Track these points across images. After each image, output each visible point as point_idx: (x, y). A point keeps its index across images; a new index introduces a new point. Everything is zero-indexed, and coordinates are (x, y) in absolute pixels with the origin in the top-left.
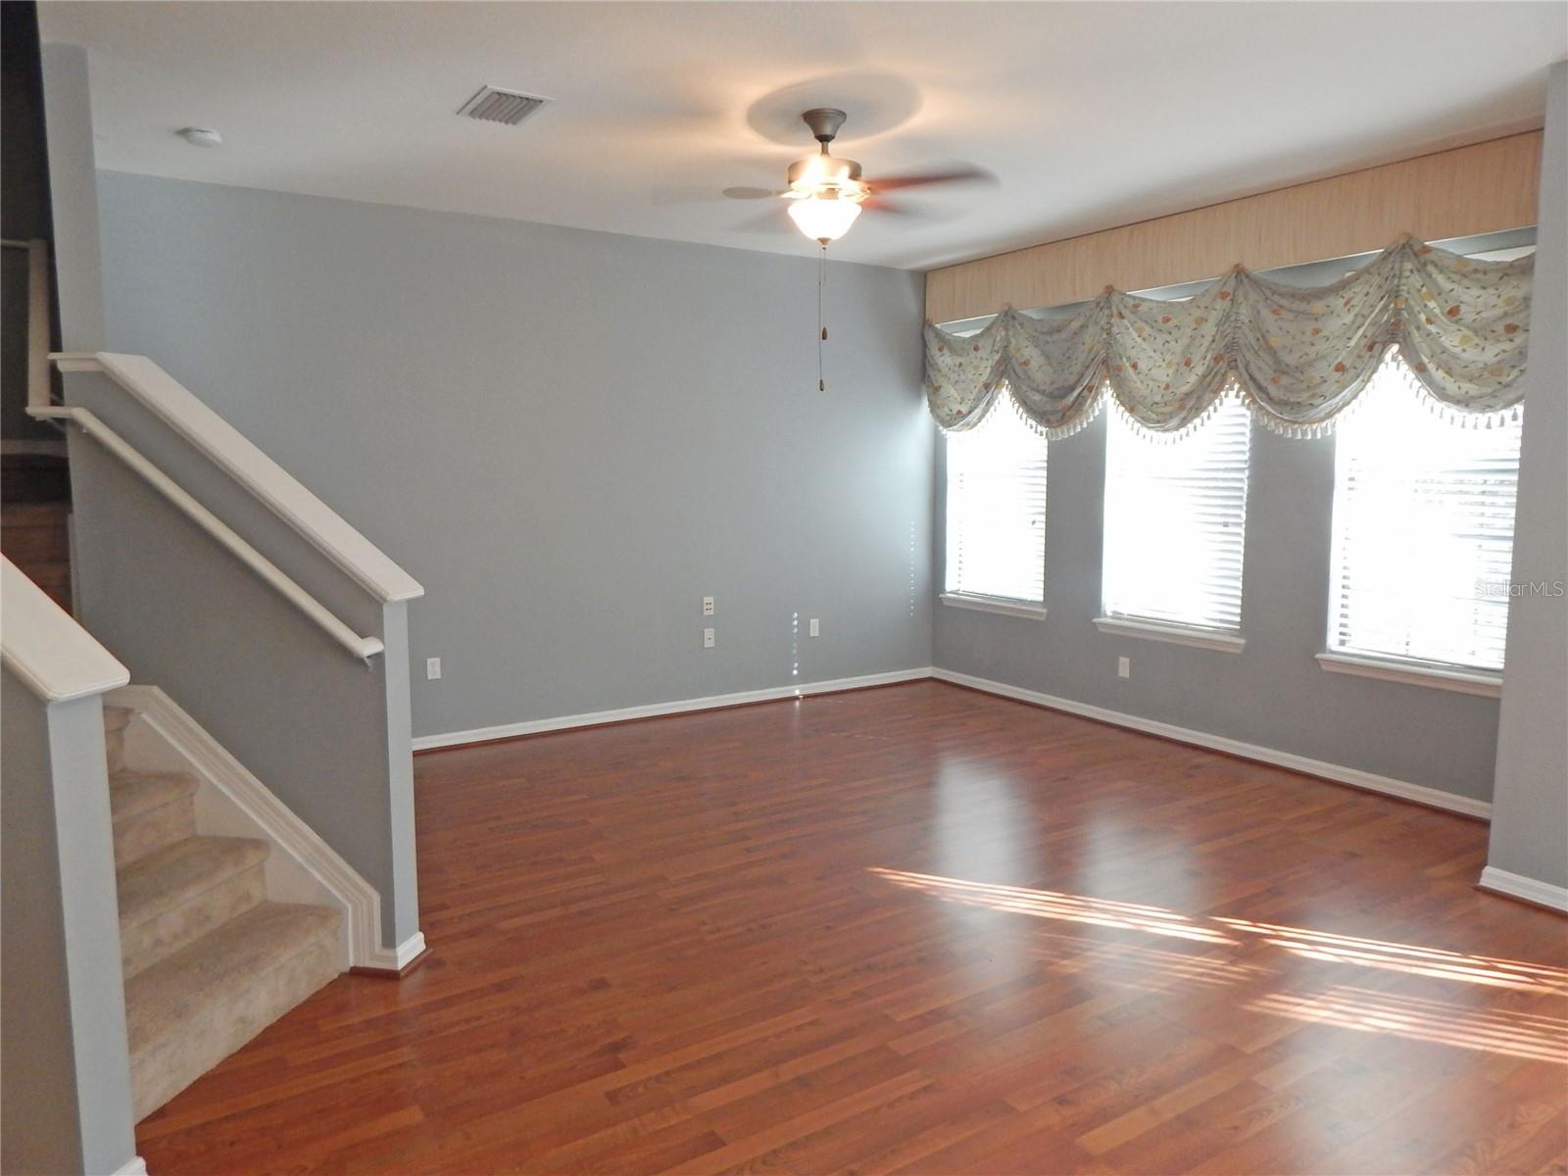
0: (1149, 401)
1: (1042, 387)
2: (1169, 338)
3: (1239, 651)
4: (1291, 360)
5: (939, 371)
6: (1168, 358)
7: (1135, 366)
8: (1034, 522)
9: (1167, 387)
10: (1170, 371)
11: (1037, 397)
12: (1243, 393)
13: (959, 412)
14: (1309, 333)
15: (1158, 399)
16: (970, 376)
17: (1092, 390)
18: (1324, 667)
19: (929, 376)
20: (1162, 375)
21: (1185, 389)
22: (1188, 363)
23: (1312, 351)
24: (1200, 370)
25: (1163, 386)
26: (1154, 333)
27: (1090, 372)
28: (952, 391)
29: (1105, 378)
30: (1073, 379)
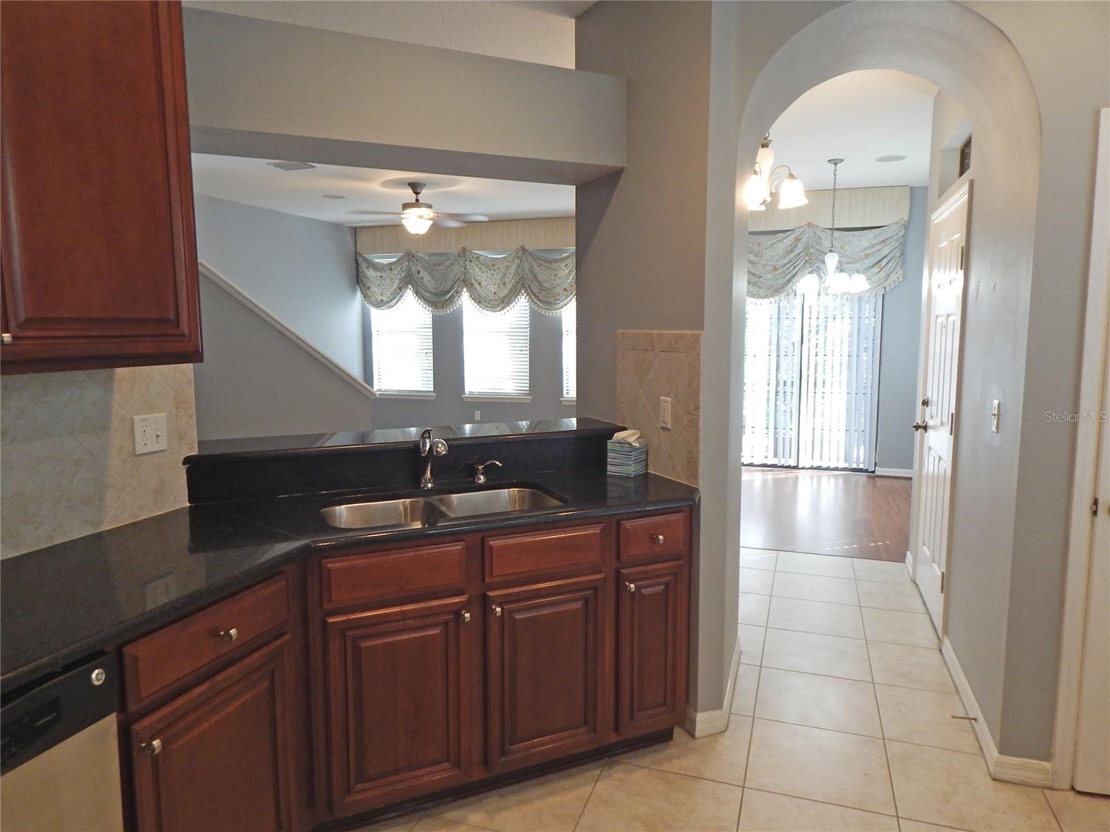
0: (488, 299)
1: (431, 290)
2: (493, 272)
3: (529, 402)
4: (547, 285)
5: (368, 278)
6: (494, 281)
7: (480, 284)
8: (427, 353)
9: (495, 293)
10: (496, 287)
11: (428, 294)
12: (527, 297)
13: (382, 300)
14: (553, 275)
15: (492, 298)
16: (388, 282)
17: (458, 293)
18: (563, 403)
19: (362, 281)
20: (493, 288)
21: (503, 294)
22: (504, 284)
23: (555, 282)
24: (509, 287)
25: (493, 293)
26: (487, 270)
27: (456, 285)
28: (376, 290)
29: (464, 288)
30: (448, 287)
